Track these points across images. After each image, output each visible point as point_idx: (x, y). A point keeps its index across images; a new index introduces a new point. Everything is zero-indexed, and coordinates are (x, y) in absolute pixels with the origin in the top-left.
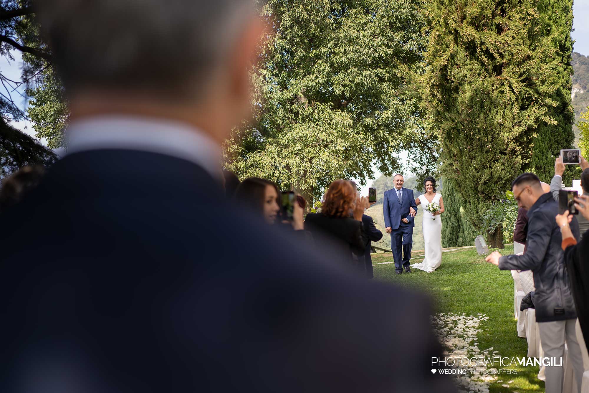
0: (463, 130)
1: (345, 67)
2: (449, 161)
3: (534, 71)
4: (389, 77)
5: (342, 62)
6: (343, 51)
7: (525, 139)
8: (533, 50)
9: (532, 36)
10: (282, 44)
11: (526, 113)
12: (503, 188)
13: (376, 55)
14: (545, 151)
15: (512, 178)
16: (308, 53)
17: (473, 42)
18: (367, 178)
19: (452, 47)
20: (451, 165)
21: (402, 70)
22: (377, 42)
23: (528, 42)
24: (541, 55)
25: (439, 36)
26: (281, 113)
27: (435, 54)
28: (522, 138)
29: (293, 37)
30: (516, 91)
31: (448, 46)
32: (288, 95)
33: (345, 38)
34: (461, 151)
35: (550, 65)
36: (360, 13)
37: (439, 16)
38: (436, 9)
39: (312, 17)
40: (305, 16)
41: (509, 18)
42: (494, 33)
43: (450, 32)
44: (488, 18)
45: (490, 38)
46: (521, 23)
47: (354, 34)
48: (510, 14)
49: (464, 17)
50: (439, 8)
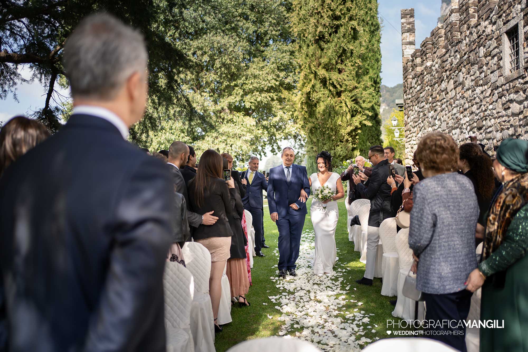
0: (319, 128)
1: (251, 91)
2: (311, 146)
3: (359, 95)
4: (277, 98)
5: (250, 89)
6: (250, 82)
7: (354, 134)
8: (359, 83)
9: (358, 75)
10: (215, 78)
11: (354, 119)
12: (342, 160)
13: (270, 85)
14: (365, 141)
15: (346, 156)
16: (230, 83)
17: (325, 78)
18: (263, 156)
19: (313, 81)
20: (312, 148)
21: (285, 94)
22: (270, 77)
23: (356, 79)
24: (363, 86)
25: (306, 75)
26: (214, 118)
27: (303, 85)
28: (352, 133)
29: (221, 74)
30: (349, 107)
31: (311, 81)
32: (218, 108)
33: (252, 75)
34: (318, 140)
35: (368, 92)
36: (260, 61)
37: (306, 63)
38: (304, 59)
39: (233, 63)
40: (228, 62)
41: (345, 65)
42: (337, 73)
43: (312, 73)
44: (333, 65)
45: (335, 76)
46: (352, 68)
47: (257, 72)
48: (346, 62)
49: (320, 64)
50: (306, 58)
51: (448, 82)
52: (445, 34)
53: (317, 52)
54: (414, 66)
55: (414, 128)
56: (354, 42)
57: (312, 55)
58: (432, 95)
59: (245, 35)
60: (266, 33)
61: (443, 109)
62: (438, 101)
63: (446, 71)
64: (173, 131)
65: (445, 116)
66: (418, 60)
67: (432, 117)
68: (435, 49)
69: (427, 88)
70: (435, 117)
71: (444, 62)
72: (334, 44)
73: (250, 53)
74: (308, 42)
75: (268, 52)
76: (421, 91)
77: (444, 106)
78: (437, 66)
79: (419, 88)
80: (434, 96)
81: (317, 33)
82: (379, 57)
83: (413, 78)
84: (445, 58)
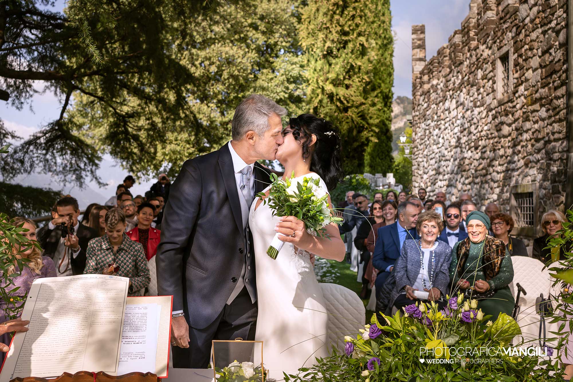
3: (366, 111)
7: (360, 150)
8: (366, 99)
9: (365, 91)
10: (223, 88)
13: (278, 98)
16: (238, 94)
17: (332, 93)
19: (320, 96)
22: (279, 90)
23: (363, 95)
24: (370, 102)
25: (313, 89)
26: (221, 130)
29: (229, 85)
30: (356, 122)
31: (318, 95)
32: (226, 119)
33: (260, 86)
35: (375, 108)
36: (269, 72)
37: (314, 78)
38: (312, 73)
39: (241, 74)
40: (236, 73)
41: (353, 81)
42: (344, 89)
43: (319, 87)
44: (341, 80)
45: (341, 92)
46: (359, 84)
47: (265, 85)
48: (353, 78)
49: (327, 79)
50: (314, 73)
51: (451, 101)
52: (450, 54)
53: (325, 67)
54: (422, 83)
55: (420, 145)
56: (362, 58)
57: (320, 70)
58: (437, 113)
59: (255, 46)
60: (276, 44)
61: (446, 128)
62: (442, 119)
63: (450, 90)
64: (178, 142)
65: (448, 135)
66: (426, 78)
67: (437, 135)
68: (440, 69)
69: (433, 106)
70: (439, 135)
71: (447, 81)
72: (341, 59)
73: (259, 64)
74: (316, 57)
75: (278, 63)
76: (428, 109)
77: (447, 125)
78: (442, 85)
79: (426, 105)
80: (439, 114)
81: (326, 48)
82: (392, 71)
83: (421, 95)
84: (448, 78)
